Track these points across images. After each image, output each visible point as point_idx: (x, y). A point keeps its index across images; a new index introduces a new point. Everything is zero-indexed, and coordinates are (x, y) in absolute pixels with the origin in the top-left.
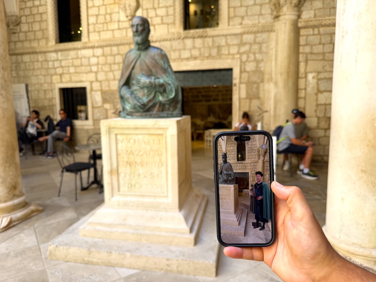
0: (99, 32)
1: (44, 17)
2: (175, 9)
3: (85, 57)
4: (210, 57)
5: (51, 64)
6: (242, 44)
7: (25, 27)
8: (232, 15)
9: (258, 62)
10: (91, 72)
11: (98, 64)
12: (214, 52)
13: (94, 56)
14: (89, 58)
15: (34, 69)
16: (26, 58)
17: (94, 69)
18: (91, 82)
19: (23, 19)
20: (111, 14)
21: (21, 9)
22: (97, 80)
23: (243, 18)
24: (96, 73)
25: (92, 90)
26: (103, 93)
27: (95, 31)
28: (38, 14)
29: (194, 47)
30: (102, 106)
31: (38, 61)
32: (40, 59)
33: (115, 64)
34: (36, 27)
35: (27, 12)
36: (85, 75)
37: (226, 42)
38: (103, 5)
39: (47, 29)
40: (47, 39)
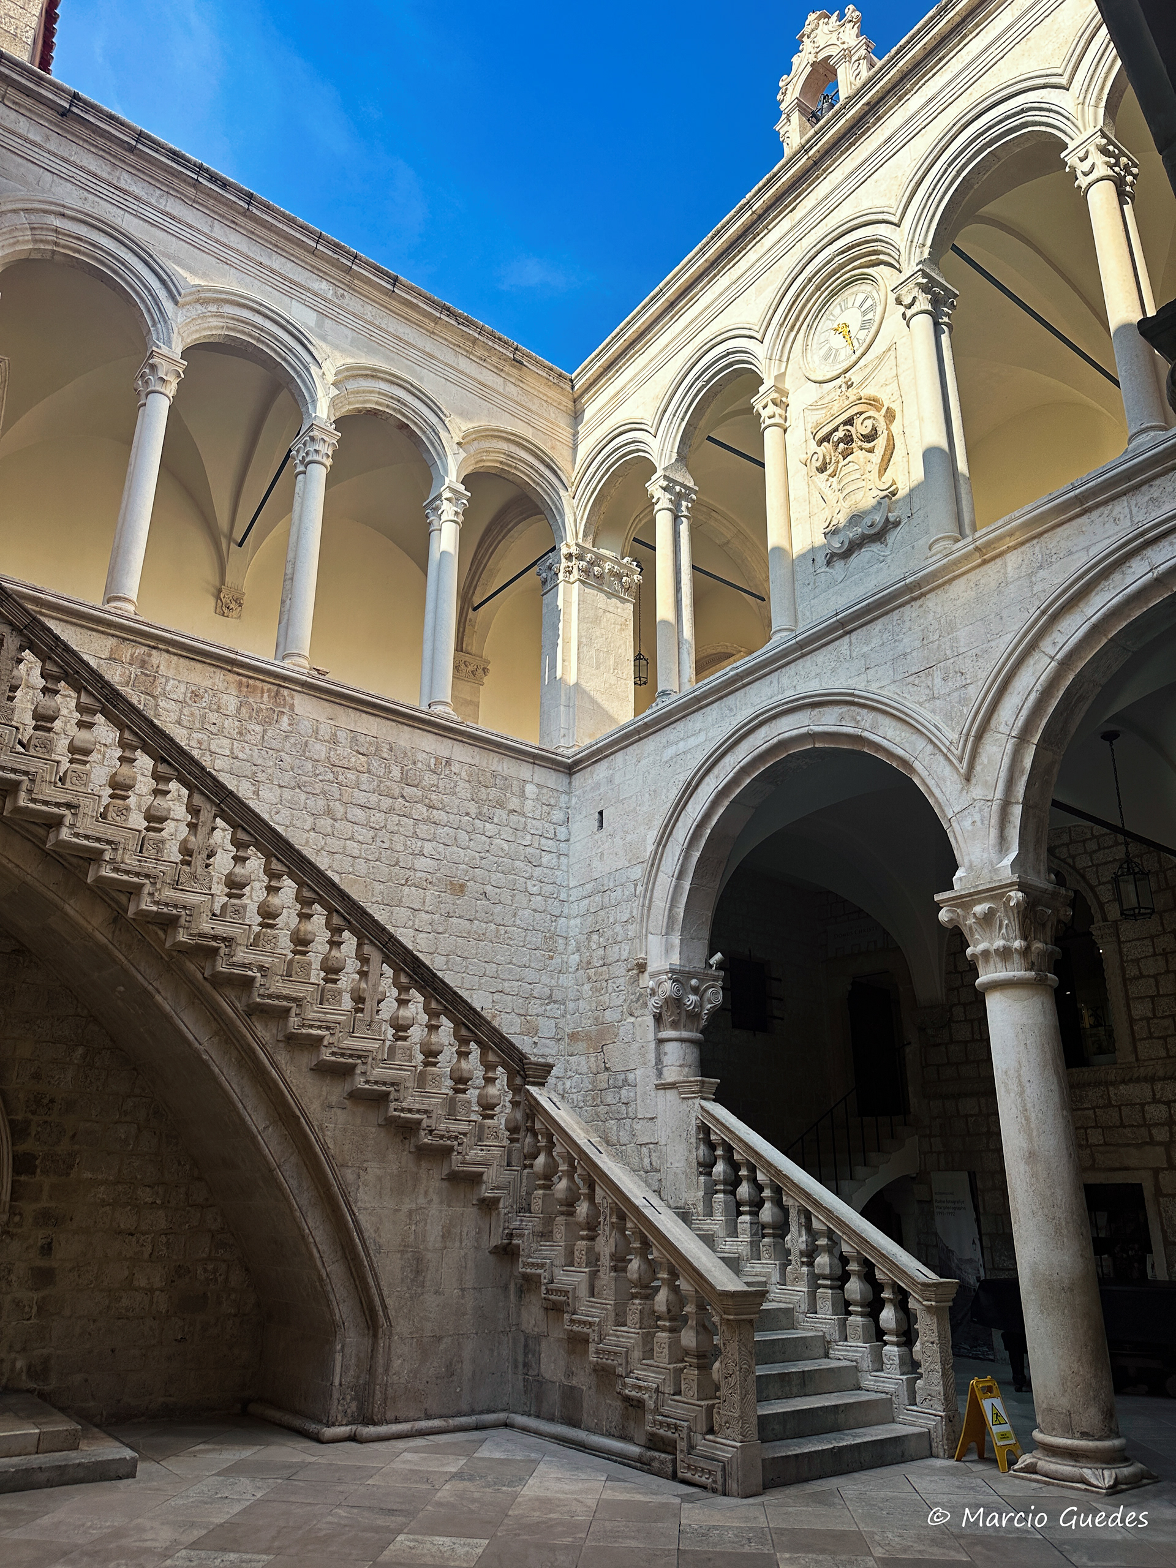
0: (1163, 1038)
3: (1130, 1104)
7: (963, 1031)
10: (1152, 1142)
11: (1169, 1122)
13: (1155, 1101)
14: (1143, 1105)
17: (1161, 1135)
18: (1156, 1171)
19: (958, 1012)
22: (1171, 1165)
24: (1167, 1146)
25: (1158, 1192)
27: (1150, 1037)
35: (967, 994)
36: (1134, 1152)
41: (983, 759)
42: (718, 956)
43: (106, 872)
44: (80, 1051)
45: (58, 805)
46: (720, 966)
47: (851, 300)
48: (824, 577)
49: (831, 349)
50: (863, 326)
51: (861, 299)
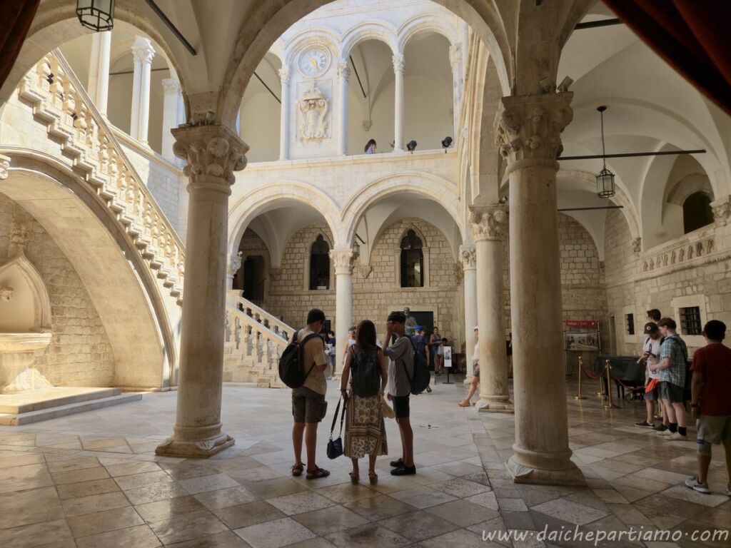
1: (301, 271)
2: (395, 274)
4: (418, 304)
5: (303, 303)
6: (438, 297)
7: (285, 277)
8: (431, 280)
9: (448, 309)
12: (421, 301)
15: (289, 306)
16: (284, 298)
19: (284, 271)
21: (283, 264)
23: (438, 282)
28: (296, 268)
29: (408, 298)
31: (293, 301)
32: (295, 299)
34: (294, 277)
35: (288, 266)
36: (330, 312)
37: (428, 296)
39: (303, 279)
40: (303, 286)
41: (346, 217)
42: (241, 253)
43: (123, 217)
44: (64, 271)
45: (112, 193)
46: (241, 255)
47: (318, 53)
48: (299, 144)
49: (308, 66)
50: (321, 65)
51: (321, 55)
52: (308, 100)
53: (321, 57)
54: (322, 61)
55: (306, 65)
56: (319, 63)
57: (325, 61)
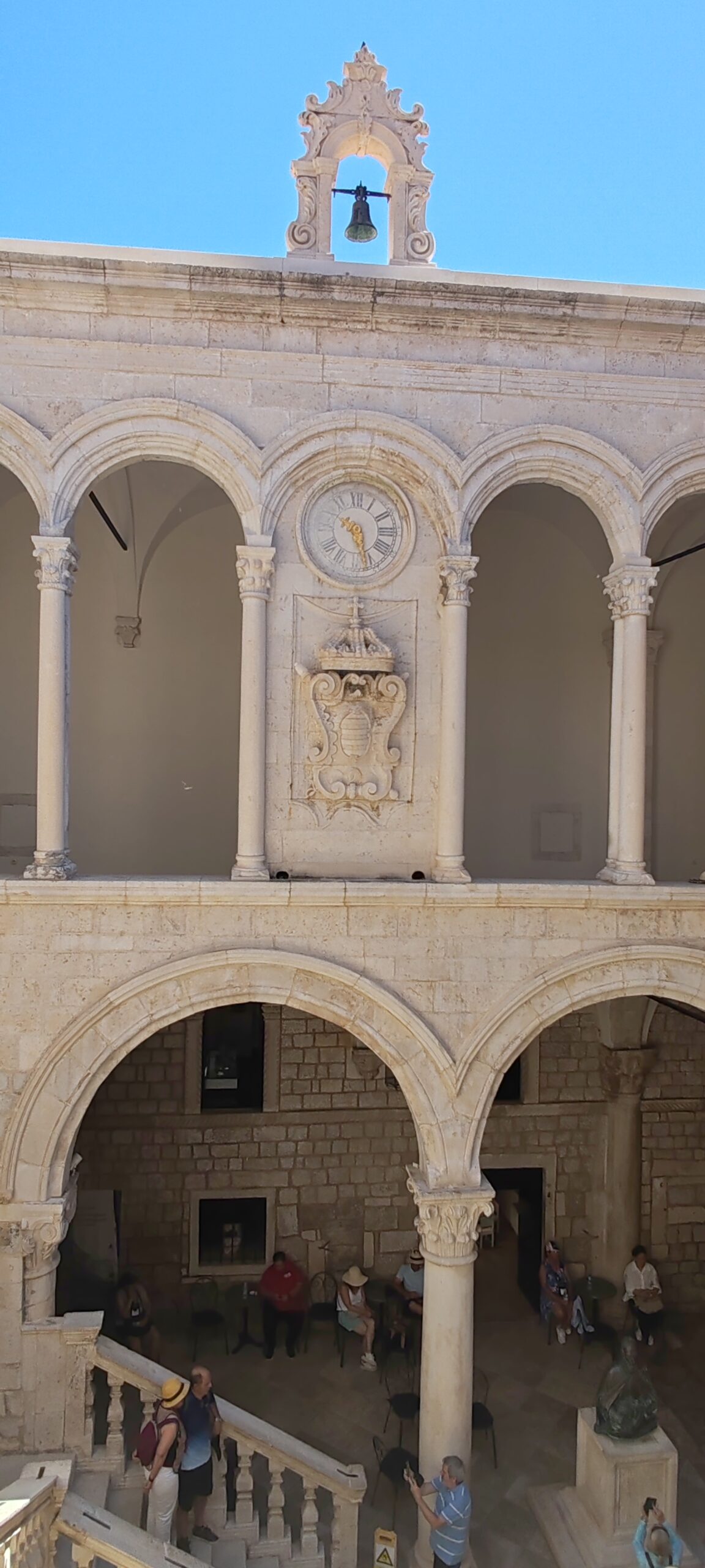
0: (302, 1095)
1: (178, 1056)
3: (268, 1142)
5: (185, 1151)
6: (558, 1131)
8: (544, 1084)
9: (583, 1159)
10: (280, 1169)
11: (295, 1155)
12: (515, 1140)
13: (287, 1139)
14: (277, 1143)
15: (140, 1160)
16: (122, 1137)
17: (287, 1164)
18: (278, 1189)
20: (328, 1065)
22: (290, 1185)
24: (290, 1172)
25: (277, 1203)
26: (300, 1209)
27: (292, 1093)
30: (300, 1235)
31: (152, 1144)
32: (159, 1140)
33: (331, 1155)
34: (155, 1074)
37: (535, 1127)
38: (314, 1047)
39: (181, 1081)
40: (181, 1101)
47: (367, 501)
48: (302, 813)
49: (334, 541)
50: (378, 545)
51: (378, 509)
52: (342, 674)
53: (378, 518)
54: (381, 531)
55: (325, 536)
56: (371, 538)
57: (392, 532)
